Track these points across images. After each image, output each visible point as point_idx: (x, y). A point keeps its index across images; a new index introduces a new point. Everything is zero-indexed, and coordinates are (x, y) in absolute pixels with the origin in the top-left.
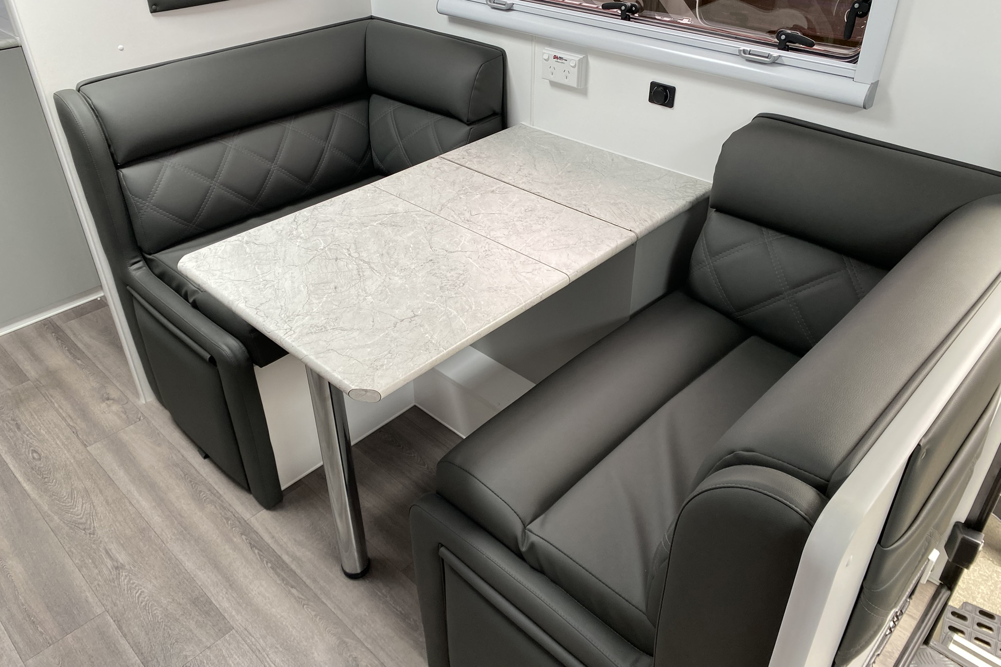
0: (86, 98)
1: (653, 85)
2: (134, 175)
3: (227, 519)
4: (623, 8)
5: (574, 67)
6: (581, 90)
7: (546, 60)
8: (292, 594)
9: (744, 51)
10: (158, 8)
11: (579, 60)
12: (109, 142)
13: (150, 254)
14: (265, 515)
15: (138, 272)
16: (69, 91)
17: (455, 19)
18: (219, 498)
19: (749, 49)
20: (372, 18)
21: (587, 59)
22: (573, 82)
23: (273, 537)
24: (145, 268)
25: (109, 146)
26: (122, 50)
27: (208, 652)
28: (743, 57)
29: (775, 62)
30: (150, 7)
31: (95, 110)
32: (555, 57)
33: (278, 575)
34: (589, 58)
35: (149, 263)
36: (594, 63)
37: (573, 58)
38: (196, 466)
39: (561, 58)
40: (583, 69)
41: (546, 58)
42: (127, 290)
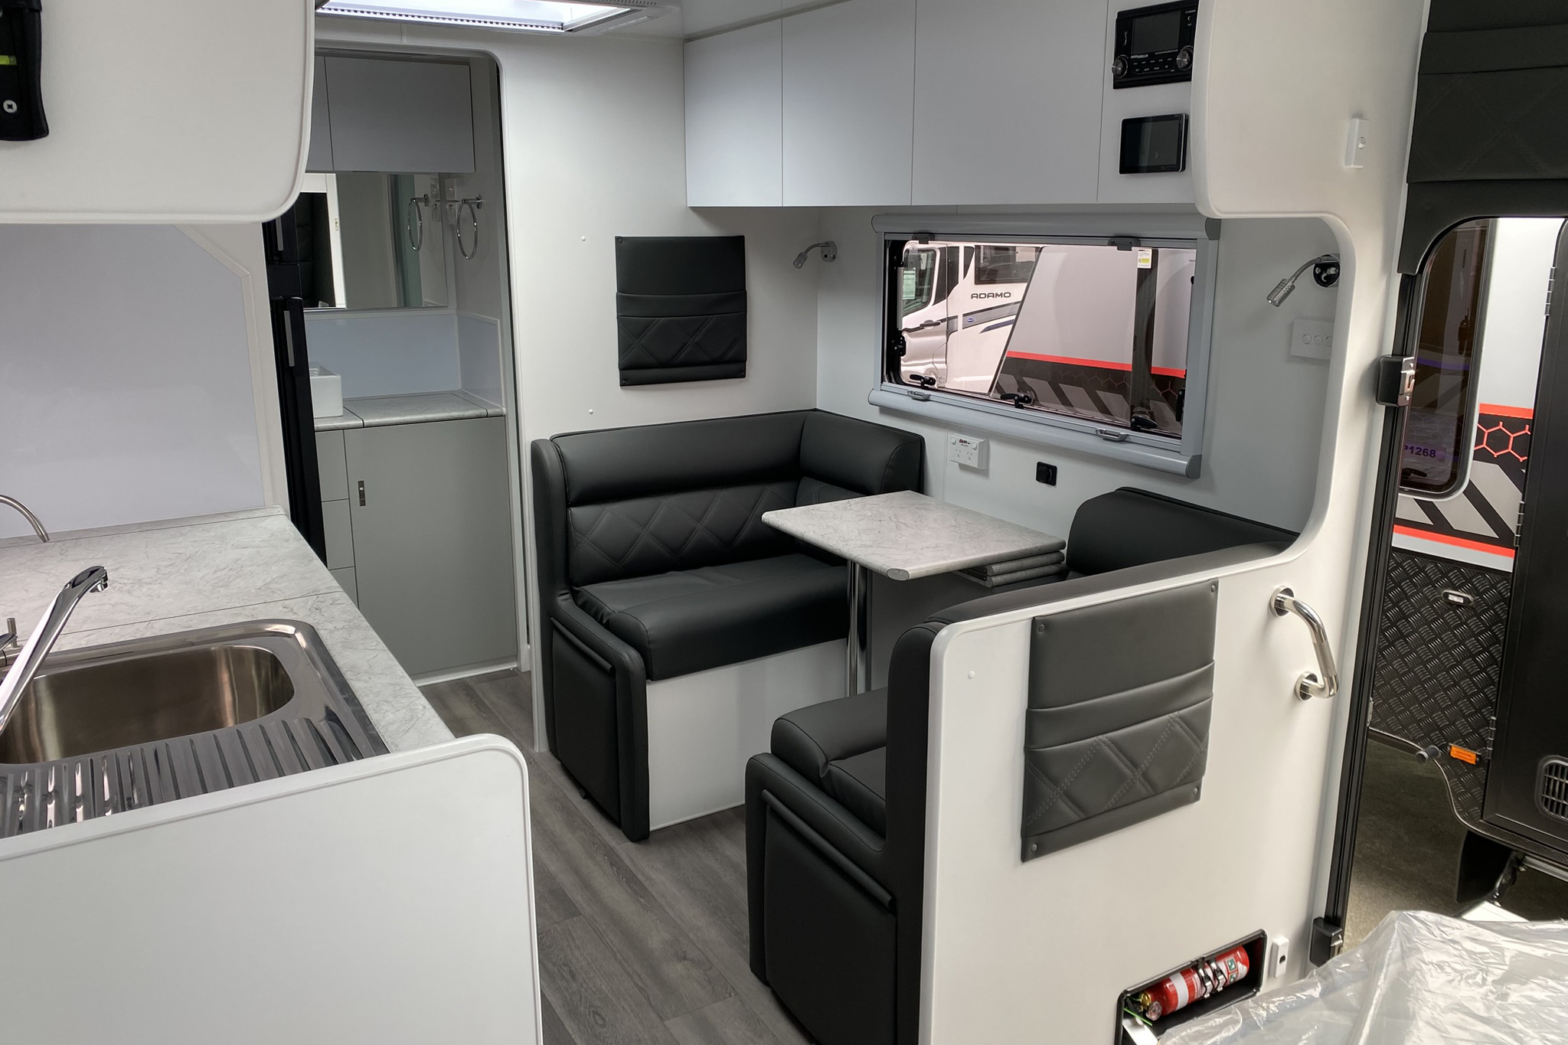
0: (557, 446)
1: (1039, 465)
2: (580, 514)
3: (594, 844)
4: (1016, 398)
5: (975, 449)
6: (982, 471)
7: (954, 444)
8: (640, 902)
9: (1101, 431)
10: (627, 383)
11: (980, 443)
12: (566, 483)
13: (577, 587)
14: (630, 845)
15: (564, 602)
16: (545, 440)
17: (885, 410)
18: (590, 828)
19: (1105, 430)
20: (815, 410)
21: (989, 445)
22: (974, 463)
23: (633, 862)
24: (571, 600)
25: (566, 487)
26: (591, 413)
27: (556, 925)
28: (1100, 436)
29: (1123, 440)
30: (621, 381)
31: (561, 455)
32: (961, 441)
33: (631, 888)
34: (990, 443)
35: (575, 595)
36: (995, 447)
37: (975, 442)
38: (575, 803)
39: (965, 442)
40: (984, 453)
41: (954, 442)
42: (552, 622)
